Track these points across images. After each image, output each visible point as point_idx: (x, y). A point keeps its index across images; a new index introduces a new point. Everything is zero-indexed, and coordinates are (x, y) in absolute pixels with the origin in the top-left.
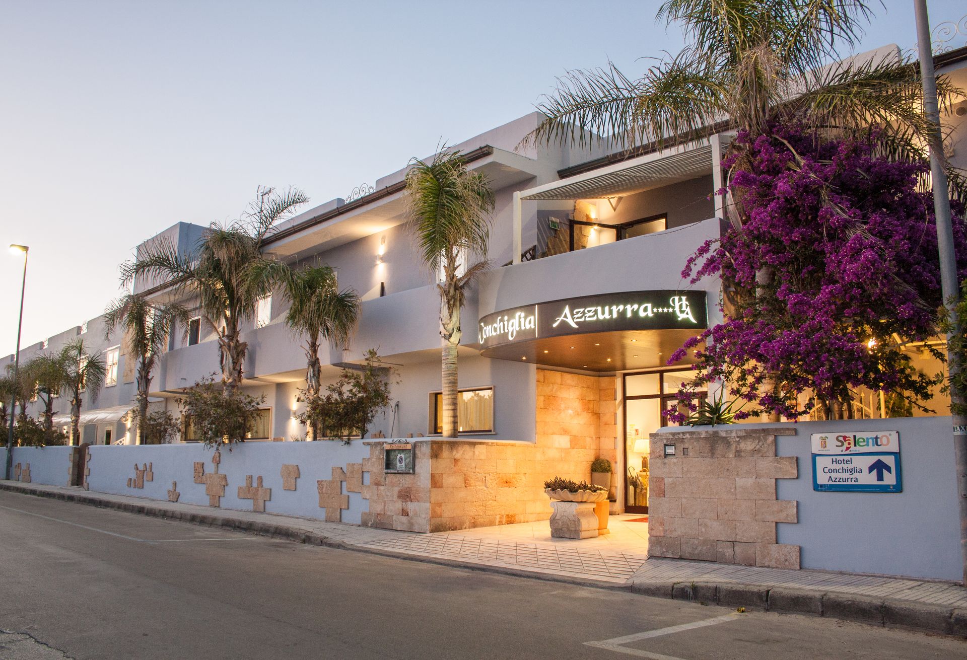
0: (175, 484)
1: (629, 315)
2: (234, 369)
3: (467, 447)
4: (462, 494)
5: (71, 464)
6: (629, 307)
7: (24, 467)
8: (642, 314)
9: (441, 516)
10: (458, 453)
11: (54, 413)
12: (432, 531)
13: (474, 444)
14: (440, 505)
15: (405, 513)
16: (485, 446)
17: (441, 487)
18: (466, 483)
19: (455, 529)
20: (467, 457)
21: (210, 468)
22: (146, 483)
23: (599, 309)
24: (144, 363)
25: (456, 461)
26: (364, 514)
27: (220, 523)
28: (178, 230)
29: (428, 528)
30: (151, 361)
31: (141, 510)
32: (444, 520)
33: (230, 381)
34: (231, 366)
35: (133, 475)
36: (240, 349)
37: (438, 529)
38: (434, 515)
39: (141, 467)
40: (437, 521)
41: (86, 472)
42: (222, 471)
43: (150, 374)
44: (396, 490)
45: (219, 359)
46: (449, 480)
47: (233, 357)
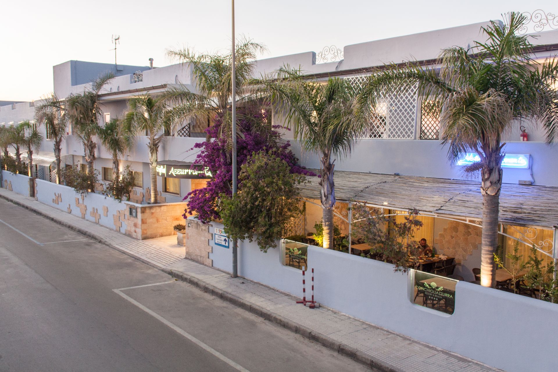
0: (70, 205)
1: (190, 173)
2: (91, 155)
3: (158, 208)
4: (156, 225)
5: (29, 186)
6: (190, 170)
7: (9, 183)
8: (194, 174)
9: (146, 234)
10: (153, 211)
11: (21, 154)
12: (143, 239)
13: (161, 206)
14: (146, 230)
15: (135, 232)
16: (166, 207)
17: (146, 223)
18: (158, 221)
19: (153, 238)
20: (158, 211)
21: (81, 201)
22: (59, 203)
23: (181, 170)
24: (56, 142)
25: (152, 213)
26: (125, 230)
27: (77, 230)
28: (70, 64)
29: (141, 238)
30: (60, 140)
31: (52, 219)
32: (148, 235)
33: (89, 160)
34: (89, 153)
35: (54, 198)
36: (93, 145)
37: (145, 238)
38: (143, 233)
39: (57, 195)
40: (145, 235)
41: (36, 192)
42: (85, 204)
43: (60, 146)
44: (133, 223)
45: (84, 150)
46: (149, 221)
47: (89, 150)
